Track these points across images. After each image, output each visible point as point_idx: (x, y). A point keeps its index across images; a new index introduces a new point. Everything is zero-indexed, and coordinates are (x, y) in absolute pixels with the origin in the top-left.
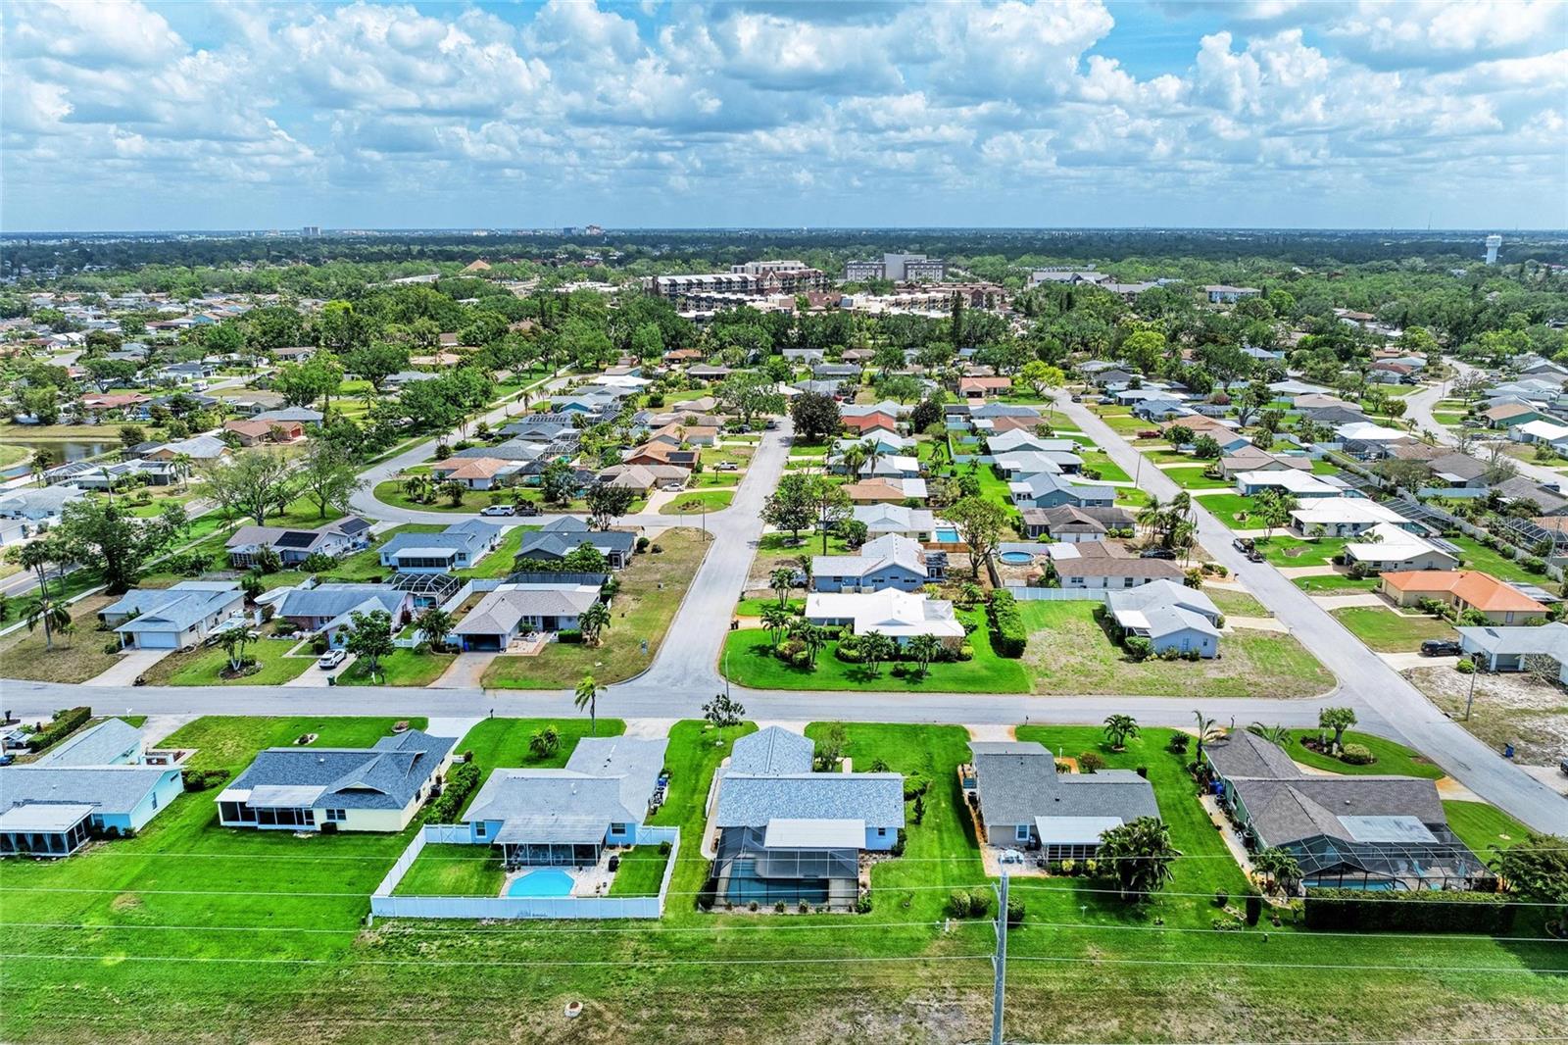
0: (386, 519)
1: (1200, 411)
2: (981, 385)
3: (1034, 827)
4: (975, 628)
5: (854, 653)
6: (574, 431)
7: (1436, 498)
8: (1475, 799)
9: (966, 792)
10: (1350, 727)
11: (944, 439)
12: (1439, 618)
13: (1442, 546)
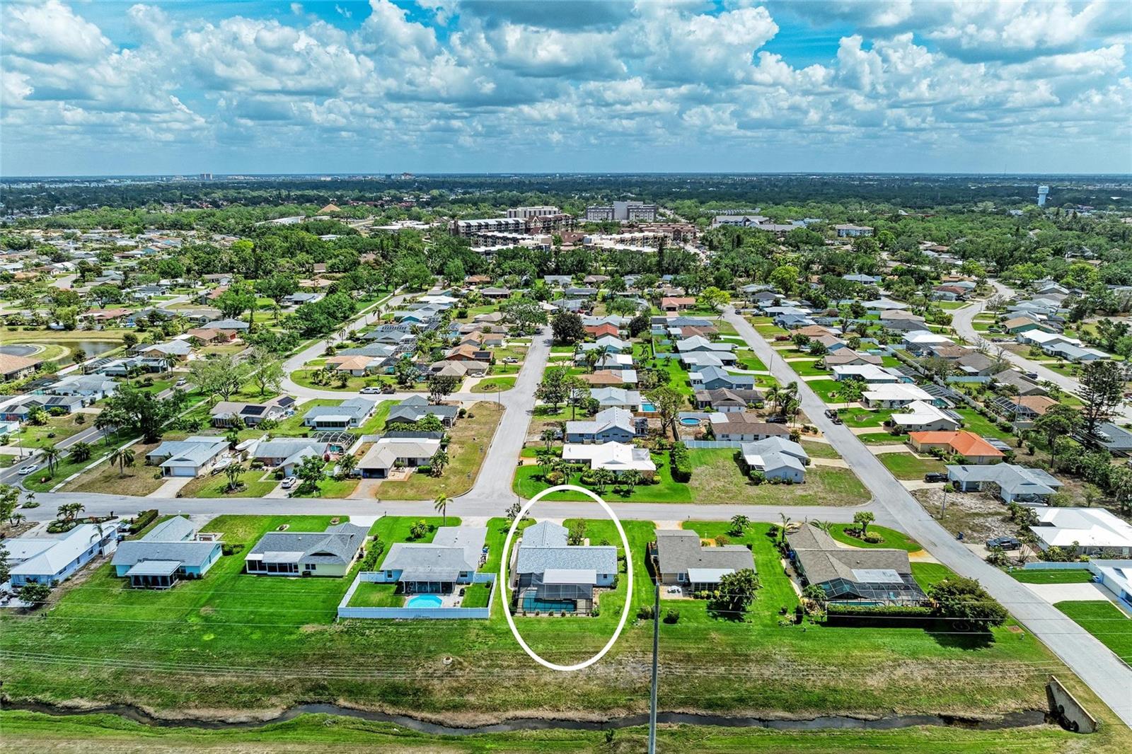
0: (303, 395)
1: (817, 322)
2: (675, 303)
3: (687, 575)
4: (662, 465)
5: (591, 480)
6: (412, 336)
7: (956, 384)
8: (934, 561)
9: (652, 557)
10: (871, 523)
11: (650, 341)
12: (941, 460)
13: (950, 415)
